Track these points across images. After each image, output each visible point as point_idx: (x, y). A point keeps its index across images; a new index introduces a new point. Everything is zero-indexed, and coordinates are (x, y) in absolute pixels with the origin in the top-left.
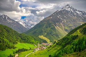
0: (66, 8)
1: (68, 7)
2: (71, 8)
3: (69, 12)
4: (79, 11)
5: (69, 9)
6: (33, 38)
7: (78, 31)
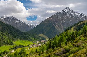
0: (66, 10)
1: (67, 9)
2: (70, 10)
3: (68, 13)
4: (77, 13)
5: (68, 11)
6: (33, 36)
7: (72, 28)
